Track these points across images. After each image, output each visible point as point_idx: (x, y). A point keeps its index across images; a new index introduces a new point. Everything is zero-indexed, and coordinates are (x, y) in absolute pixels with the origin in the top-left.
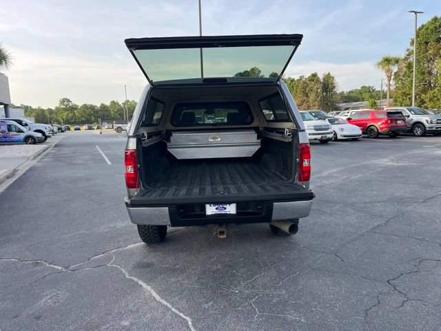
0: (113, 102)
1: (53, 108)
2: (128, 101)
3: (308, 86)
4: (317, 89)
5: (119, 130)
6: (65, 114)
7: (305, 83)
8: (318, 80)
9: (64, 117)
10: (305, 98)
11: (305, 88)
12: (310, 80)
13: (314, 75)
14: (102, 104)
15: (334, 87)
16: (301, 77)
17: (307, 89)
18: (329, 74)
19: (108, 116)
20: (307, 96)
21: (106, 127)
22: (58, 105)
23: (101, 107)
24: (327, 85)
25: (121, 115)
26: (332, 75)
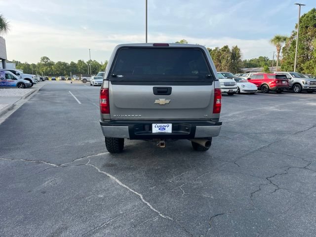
0: (80, 61)
1: (36, 64)
2: (91, 61)
3: (221, 55)
4: (228, 57)
5: (85, 81)
6: (45, 68)
7: (219, 52)
8: (228, 51)
9: (44, 71)
10: (219, 63)
11: (219, 56)
12: (223, 51)
13: (226, 47)
14: (72, 62)
15: (240, 56)
16: (217, 48)
17: (221, 57)
18: (236, 47)
19: (76, 71)
20: (220, 62)
21: (75, 79)
22: (40, 62)
23: (71, 64)
24: (235, 55)
25: (86, 71)
26: (238, 47)
